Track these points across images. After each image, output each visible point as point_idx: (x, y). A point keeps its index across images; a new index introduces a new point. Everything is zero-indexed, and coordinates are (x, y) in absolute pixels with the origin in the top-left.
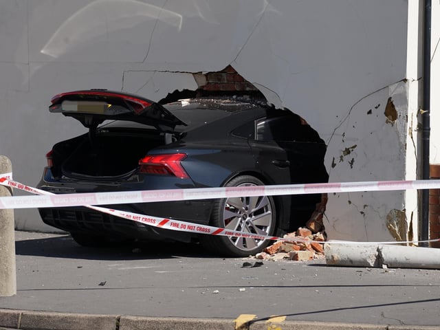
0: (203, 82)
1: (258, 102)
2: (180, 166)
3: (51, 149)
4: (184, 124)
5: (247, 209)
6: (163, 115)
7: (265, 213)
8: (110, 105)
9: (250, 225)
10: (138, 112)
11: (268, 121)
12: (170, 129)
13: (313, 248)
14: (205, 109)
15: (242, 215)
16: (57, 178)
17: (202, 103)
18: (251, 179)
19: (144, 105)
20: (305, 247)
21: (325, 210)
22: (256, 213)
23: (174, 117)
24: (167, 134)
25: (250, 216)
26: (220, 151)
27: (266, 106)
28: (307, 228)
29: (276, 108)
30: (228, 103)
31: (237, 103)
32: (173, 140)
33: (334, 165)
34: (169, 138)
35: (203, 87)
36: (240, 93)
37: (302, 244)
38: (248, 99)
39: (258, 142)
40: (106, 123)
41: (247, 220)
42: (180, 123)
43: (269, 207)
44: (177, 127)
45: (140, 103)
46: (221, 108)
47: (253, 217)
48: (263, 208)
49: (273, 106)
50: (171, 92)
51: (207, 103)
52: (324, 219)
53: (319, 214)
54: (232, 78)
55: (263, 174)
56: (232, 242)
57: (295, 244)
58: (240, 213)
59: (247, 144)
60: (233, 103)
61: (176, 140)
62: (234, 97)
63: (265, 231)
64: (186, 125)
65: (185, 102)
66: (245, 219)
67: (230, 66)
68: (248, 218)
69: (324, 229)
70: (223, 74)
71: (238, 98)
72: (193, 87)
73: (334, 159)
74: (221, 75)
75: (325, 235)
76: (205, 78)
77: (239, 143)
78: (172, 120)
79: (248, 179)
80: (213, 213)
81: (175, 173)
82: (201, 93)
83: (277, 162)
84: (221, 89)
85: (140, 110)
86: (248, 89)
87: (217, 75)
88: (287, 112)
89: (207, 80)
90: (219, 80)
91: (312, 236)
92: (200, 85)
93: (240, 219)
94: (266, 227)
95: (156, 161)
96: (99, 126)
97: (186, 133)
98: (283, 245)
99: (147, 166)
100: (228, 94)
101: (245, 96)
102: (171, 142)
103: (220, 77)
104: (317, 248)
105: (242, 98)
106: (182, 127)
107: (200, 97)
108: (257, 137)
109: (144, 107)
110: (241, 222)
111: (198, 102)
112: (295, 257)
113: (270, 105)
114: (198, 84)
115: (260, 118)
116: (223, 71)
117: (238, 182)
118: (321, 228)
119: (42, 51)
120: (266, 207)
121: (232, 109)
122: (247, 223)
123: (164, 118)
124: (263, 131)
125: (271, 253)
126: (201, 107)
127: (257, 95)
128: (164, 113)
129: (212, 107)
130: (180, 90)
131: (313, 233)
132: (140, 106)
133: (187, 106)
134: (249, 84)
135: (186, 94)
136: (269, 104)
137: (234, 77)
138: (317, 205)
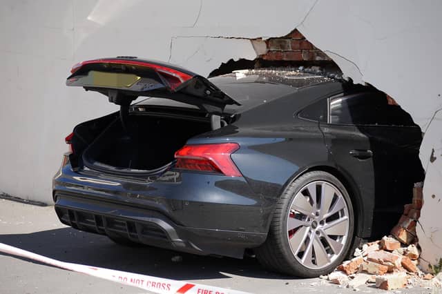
0: (263, 49)
1: (331, 75)
2: (230, 160)
3: (72, 131)
4: (236, 103)
5: (317, 214)
6: (208, 92)
7: (341, 219)
8: (139, 78)
9: (321, 235)
10: (174, 87)
11: (345, 99)
12: (218, 109)
13: (404, 266)
14: (264, 82)
15: (310, 223)
16: (77, 169)
17: (261, 75)
18: (324, 177)
19: (183, 78)
20: (395, 267)
21: (419, 215)
22: (329, 220)
23: (223, 95)
24: (214, 116)
25: (322, 223)
26: (283, 139)
27: (341, 81)
28: (394, 237)
29: (354, 83)
30: (293, 75)
31: (304, 76)
32: (222, 124)
33: (433, 159)
34: (216, 122)
35: (263, 55)
36: (307, 64)
37: (390, 264)
38: (318, 71)
39: (331, 126)
40: (140, 100)
41: (317, 229)
42: (231, 102)
43: (346, 211)
44: (228, 107)
45: (178, 76)
46: (285, 82)
47: (326, 224)
48: (338, 213)
49: (351, 80)
50: (225, 62)
51: (266, 75)
52: (418, 228)
53: (411, 220)
54: (298, 45)
55: (339, 169)
56: (298, 259)
57: (380, 262)
58: (309, 220)
59: (317, 129)
60: (299, 75)
61: (226, 124)
62: (301, 68)
63: (341, 241)
64: (239, 105)
65: (240, 74)
66: (314, 228)
67: (296, 30)
68: (319, 227)
69: (418, 241)
70: (288, 40)
71: (306, 70)
72: (251, 56)
73: (433, 151)
74: (285, 42)
75: (419, 248)
76: (265, 45)
77: (308, 128)
78: (221, 99)
79: (320, 176)
80: (273, 222)
81: (223, 170)
82: (261, 63)
83: (357, 153)
84: (285, 59)
85: (177, 85)
86: (318, 58)
87: (280, 41)
88: (369, 88)
89: (268, 47)
90: (282, 47)
91: (402, 250)
92: (260, 54)
93: (308, 229)
94: (341, 236)
95: (198, 154)
96: (133, 102)
97: (240, 115)
98: (363, 263)
99: (187, 159)
100: (294, 64)
101: (314, 68)
102: (220, 127)
103: (283, 44)
104: (409, 266)
105: (310, 70)
106: (234, 107)
107: (259, 68)
108: (330, 120)
109: (182, 81)
110: (310, 231)
111: (256, 74)
112: (383, 285)
113: (346, 79)
114: (257, 53)
115: (334, 95)
116: (287, 37)
117: (307, 180)
118: (413, 240)
119: (89, 18)
120: (342, 211)
121: (300, 84)
122: (318, 233)
123: (210, 95)
124: (338, 112)
125: (349, 272)
126: (259, 80)
127: (329, 66)
128: (211, 90)
129: (273, 80)
130: (236, 60)
131: (403, 245)
132: (177, 80)
133: (242, 79)
134: (319, 53)
135: (243, 64)
136: (345, 77)
137: (300, 44)
138: (406, 206)
